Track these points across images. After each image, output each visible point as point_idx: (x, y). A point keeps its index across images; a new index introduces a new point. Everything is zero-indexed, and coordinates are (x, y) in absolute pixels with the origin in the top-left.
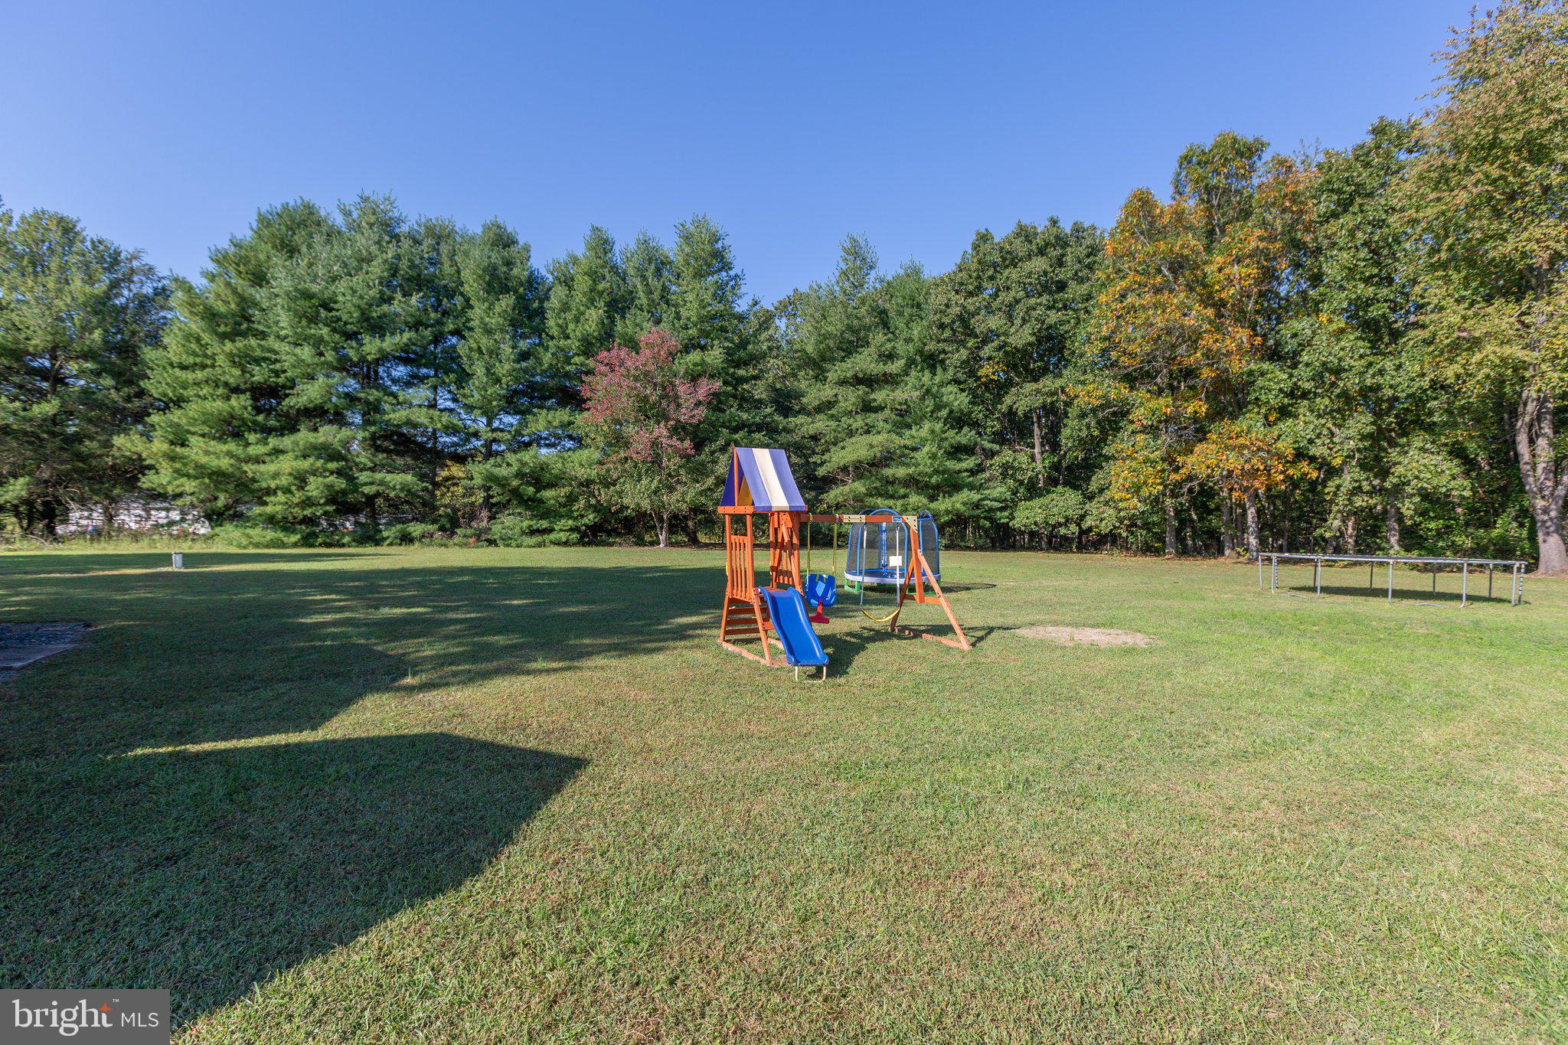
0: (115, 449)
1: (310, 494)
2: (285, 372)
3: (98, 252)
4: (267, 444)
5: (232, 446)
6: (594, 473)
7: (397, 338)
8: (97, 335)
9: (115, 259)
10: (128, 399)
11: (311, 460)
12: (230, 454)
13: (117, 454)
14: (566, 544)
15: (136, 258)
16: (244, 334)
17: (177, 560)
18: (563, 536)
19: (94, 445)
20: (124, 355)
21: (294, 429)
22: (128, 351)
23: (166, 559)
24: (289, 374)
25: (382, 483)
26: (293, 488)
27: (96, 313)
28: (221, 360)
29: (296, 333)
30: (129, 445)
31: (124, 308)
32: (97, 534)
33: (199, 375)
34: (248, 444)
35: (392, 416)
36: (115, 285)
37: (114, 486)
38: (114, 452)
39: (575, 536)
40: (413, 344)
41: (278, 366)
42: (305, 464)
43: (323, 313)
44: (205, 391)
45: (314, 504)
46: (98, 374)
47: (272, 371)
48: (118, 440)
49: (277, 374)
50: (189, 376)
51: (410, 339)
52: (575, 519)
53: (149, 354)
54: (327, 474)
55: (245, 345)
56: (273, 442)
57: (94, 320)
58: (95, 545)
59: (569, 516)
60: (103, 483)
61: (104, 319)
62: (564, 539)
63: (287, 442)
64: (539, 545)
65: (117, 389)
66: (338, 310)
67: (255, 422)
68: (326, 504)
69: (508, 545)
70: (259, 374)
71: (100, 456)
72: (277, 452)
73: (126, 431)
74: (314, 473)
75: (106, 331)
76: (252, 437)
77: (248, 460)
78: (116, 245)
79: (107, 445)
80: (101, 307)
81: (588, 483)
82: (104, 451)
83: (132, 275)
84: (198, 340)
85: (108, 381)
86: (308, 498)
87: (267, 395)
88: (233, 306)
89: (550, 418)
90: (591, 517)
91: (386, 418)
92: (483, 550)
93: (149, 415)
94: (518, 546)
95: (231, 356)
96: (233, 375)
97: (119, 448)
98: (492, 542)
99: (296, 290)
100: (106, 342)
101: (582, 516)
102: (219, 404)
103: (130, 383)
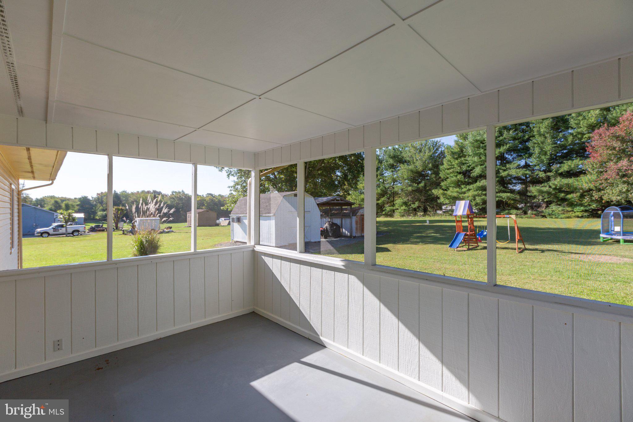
1: (477, 202)
2: (471, 166)
4: (466, 188)
5: (458, 189)
6: (592, 186)
7: (505, 147)
10: (437, 180)
11: (478, 191)
12: (457, 192)
14: (582, 217)
16: (461, 157)
17: (428, 222)
18: (580, 214)
21: (476, 182)
22: (437, 167)
23: (425, 221)
24: (472, 166)
25: (501, 197)
26: (473, 200)
28: (456, 166)
29: (473, 153)
30: (436, 192)
33: (451, 171)
34: (462, 189)
35: (502, 174)
39: (586, 214)
40: (511, 148)
41: (468, 165)
42: (476, 193)
43: (481, 145)
44: (452, 175)
45: (479, 205)
47: (467, 166)
49: (469, 167)
50: (448, 171)
51: (509, 146)
52: (585, 206)
53: (441, 167)
54: (483, 195)
55: (461, 160)
56: (468, 187)
59: (581, 205)
62: (580, 215)
63: (471, 187)
64: (569, 217)
66: (486, 143)
67: (465, 182)
68: (482, 205)
69: (552, 218)
70: (464, 168)
72: (469, 190)
73: (436, 188)
74: (478, 195)
76: (463, 186)
77: (461, 193)
80: (431, 157)
81: (590, 190)
84: (450, 161)
86: (477, 203)
87: (466, 174)
88: (459, 149)
89: (569, 164)
90: (594, 205)
91: (501, 175)
92: (539, 219)
93: (441, 183)
94: (556, 218)
95: (457, 164)
96: (458, 169)
98: (544, 216)
99: (473, 140)
101: (590, 205)
102: (455, 178)
103: (437, 175)
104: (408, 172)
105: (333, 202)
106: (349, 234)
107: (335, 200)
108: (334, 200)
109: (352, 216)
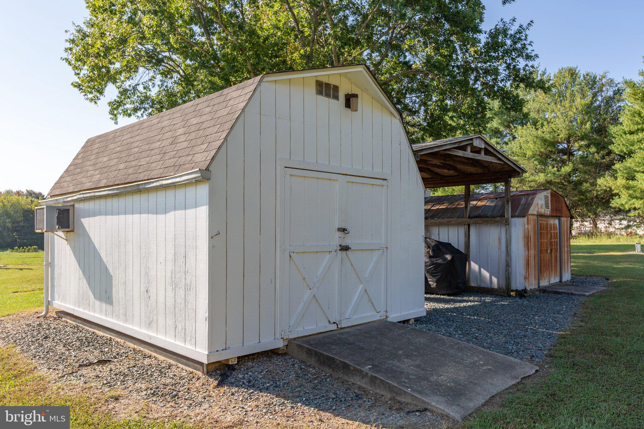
0: (598, 186)
3: (586, 80)
8: (588, 125)
9: (594, 82)
10: (603, 158)
13: (599, 189)
15: (604, 77)
17: (638, 248)
19: (588, 185)
20: (600, 133)
22: (601, 130)
23: (631, 247)
27: (587, 113)
30: (605, 183)
31: (599, 106)
32: (590, 235)
36: (595, 95)
37: (597, 207)
38: (598, 188)
46: (588, 146)
48: (600, 181)
50: (635, 137)
57: (586, 118)
58: (590, 240)
60: (592, 206)
61: (590, 116)
65: (598, 153)
71: (591, 191)
73: (603, 176)
75: (592, 122)
78: (594, 73)
79: (594, 184)
80: (589, 110)
82: (592, 188)
83: (602, 87)
84: (640, 114)
85: (593, 149)
93: (614, 165)
97: (600, 185)
100: (592, 128)
103: (604, 148)
104: (535, 143)
105: (460, 153)
106: (495, 280)
107: (469, 149)
108: (463, 148)
109: (512, 217)
